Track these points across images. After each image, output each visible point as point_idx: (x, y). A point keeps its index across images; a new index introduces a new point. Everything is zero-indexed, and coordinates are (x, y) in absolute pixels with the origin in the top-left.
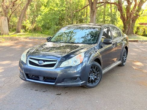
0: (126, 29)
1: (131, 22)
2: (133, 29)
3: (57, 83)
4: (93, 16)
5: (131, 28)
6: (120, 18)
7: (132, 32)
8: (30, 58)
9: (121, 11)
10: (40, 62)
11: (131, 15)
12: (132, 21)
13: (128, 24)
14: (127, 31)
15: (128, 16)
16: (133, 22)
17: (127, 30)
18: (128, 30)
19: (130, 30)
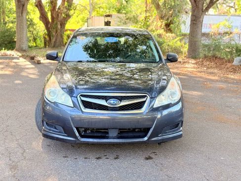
0: (52, 38)
1: (59, 26)
2: (63, 38)
3: (153, 138)
4: (22, 13)
5: (59, 37)
6: (40, 20)
7: (62, 43)
8: (82, 95)
9: (40, 8)
10: (112, 102)
11: (58, 15)
12: (61, 25)
13: (55, 30)
14: (55, 42)
15: (54, 16)
16: (61, 27)
17: (53, 40)
18: (56, 40)
19: (58, 40)
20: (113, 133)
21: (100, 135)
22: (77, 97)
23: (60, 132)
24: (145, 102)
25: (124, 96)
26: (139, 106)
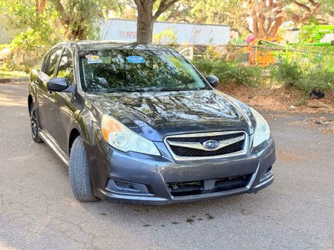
3: (256, 186)
8: (169, 139)
10: (210, 144)
20: (209, 185)
21: (192, 190)
22: (163, 142)
23: (141, 192)
24: (243, 141)
25: (221, 136)
26: (238, 146)
